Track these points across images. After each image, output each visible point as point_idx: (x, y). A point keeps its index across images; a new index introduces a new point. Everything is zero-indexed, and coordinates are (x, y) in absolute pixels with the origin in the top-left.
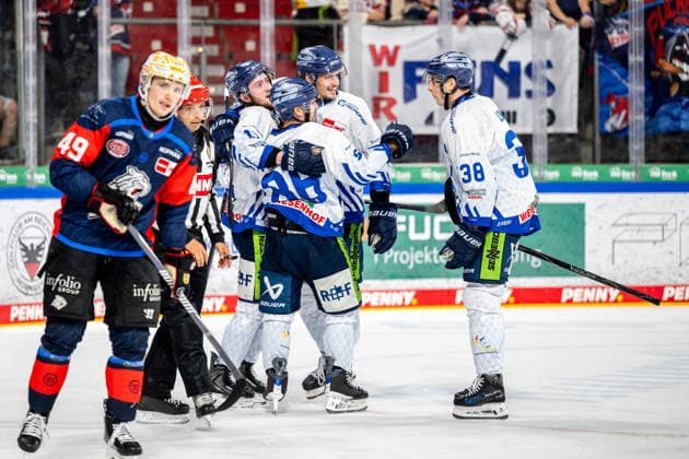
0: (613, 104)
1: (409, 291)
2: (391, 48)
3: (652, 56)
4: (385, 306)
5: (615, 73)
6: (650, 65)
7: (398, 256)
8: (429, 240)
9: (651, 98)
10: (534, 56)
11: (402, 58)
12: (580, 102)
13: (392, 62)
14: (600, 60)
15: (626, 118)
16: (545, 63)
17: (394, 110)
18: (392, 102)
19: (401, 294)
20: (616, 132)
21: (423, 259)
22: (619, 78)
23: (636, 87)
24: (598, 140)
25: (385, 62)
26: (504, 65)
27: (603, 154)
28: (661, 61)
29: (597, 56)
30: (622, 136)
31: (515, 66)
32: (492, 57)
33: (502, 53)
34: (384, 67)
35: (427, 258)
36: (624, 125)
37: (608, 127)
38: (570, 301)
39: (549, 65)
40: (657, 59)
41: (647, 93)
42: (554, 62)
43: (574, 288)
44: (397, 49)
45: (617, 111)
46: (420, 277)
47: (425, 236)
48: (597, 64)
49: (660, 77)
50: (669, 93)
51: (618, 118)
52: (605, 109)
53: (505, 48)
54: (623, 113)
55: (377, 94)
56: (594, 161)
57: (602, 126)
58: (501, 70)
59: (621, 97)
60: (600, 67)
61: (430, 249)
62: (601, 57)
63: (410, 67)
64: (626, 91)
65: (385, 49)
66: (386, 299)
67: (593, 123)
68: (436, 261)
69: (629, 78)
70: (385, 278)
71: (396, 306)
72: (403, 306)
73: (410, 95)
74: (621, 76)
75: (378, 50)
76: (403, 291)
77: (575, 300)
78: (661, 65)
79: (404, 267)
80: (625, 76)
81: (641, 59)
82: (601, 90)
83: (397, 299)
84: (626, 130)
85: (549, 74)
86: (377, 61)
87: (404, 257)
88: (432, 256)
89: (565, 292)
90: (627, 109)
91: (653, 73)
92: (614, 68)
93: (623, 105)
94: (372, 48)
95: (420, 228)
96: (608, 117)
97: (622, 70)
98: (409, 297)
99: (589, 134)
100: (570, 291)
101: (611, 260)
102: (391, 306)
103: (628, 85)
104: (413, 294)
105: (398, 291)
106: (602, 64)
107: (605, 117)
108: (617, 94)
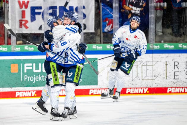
0: (107, 22)
1: (34, 91)
2: (26, 2)
3: (121, 4)
4: (25, 97)
5: (108, 10)
6: (121, 7)
7: (30, 78)
8: (41, 72)
9: (121, 19)
10: (78, 4)
11: (30, 5)
12: (95, 21)
13: (26, 7)
14: (102, 5)
15: (112, 27)
16: (83, 7)
17: (27, 25)
18: (27, 22)
19: (31, 92)
20: (109, 32)
21: (38, 79)
22: (110, 12)
23: (116, 15)
24: (102, 35)
25: (24, 7)
26: (67, 8)
27: (104, 40)
28: (125, 6)
29: (101, 4)
30: (111, 33)
31: (71, 8)
32: (63, 5)
33: (67, 3)
34: (24, 9)
35: (40, 79)
36: (112, 29)
37: (106, 30)
38: (92, 94)
39: (84, 7)
40: (123, 5)
41: (120, 18)
42: (85, 7)
43: (94, 89)
44: (28, 2)
45: (109, 24)
46: (37, 86)
47: (39, 71)
48: (101, 7)
49: (124, 12)
50: (128, 17)
51: (109, 27)
52: (105, 24)
53: (68, 1)
54: (111, 25)
55: (21, 19)
56: (101, 43)
57: (103, 30)
58: (66, 9)
59: (110, 19)
60: (102, 8)
61: (41, 76)
62: (103, 4)
63: (33, 9)
64: (112, 17)
65: (24, 2)
66: (25, 94)
67: (100, 29)
68: (43, 80)
69: (113, 12)
70: (25, 87)
71: (29, 96)
72: (31, 96)
73: (33, 19)
74: (110, 11)
75: (21, 2)
76: (31, 91)
77: (94, 94)
78: (125, 7)
79: (32, 82)
80: (112, 11)
81: (117, 5)
82: (103, 17)
83: (29, 94)
84: (112, 31)
85: (84, 11)
86: (21, 7)
87: (32, 79)
88: (42, 78)
89: (90, 91)
90: (112, 23)
91: (122, 10)
92: (107, 8)
93: (111, 22)
94: (19, 2)
95: (37, 68)
96: (106, 26)
97: (110, 9)
98: (34, 93)
99: (99, 33)
100: (92, 90)
101: (107, 79)
102: (27, 97)
103: (113, 15)
104: (35, 92)
105: (29, 91)
106: (103, 7)
107: (105, 26)
108: (109, 18)
